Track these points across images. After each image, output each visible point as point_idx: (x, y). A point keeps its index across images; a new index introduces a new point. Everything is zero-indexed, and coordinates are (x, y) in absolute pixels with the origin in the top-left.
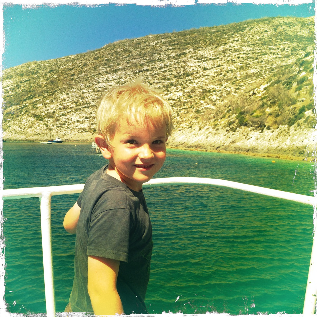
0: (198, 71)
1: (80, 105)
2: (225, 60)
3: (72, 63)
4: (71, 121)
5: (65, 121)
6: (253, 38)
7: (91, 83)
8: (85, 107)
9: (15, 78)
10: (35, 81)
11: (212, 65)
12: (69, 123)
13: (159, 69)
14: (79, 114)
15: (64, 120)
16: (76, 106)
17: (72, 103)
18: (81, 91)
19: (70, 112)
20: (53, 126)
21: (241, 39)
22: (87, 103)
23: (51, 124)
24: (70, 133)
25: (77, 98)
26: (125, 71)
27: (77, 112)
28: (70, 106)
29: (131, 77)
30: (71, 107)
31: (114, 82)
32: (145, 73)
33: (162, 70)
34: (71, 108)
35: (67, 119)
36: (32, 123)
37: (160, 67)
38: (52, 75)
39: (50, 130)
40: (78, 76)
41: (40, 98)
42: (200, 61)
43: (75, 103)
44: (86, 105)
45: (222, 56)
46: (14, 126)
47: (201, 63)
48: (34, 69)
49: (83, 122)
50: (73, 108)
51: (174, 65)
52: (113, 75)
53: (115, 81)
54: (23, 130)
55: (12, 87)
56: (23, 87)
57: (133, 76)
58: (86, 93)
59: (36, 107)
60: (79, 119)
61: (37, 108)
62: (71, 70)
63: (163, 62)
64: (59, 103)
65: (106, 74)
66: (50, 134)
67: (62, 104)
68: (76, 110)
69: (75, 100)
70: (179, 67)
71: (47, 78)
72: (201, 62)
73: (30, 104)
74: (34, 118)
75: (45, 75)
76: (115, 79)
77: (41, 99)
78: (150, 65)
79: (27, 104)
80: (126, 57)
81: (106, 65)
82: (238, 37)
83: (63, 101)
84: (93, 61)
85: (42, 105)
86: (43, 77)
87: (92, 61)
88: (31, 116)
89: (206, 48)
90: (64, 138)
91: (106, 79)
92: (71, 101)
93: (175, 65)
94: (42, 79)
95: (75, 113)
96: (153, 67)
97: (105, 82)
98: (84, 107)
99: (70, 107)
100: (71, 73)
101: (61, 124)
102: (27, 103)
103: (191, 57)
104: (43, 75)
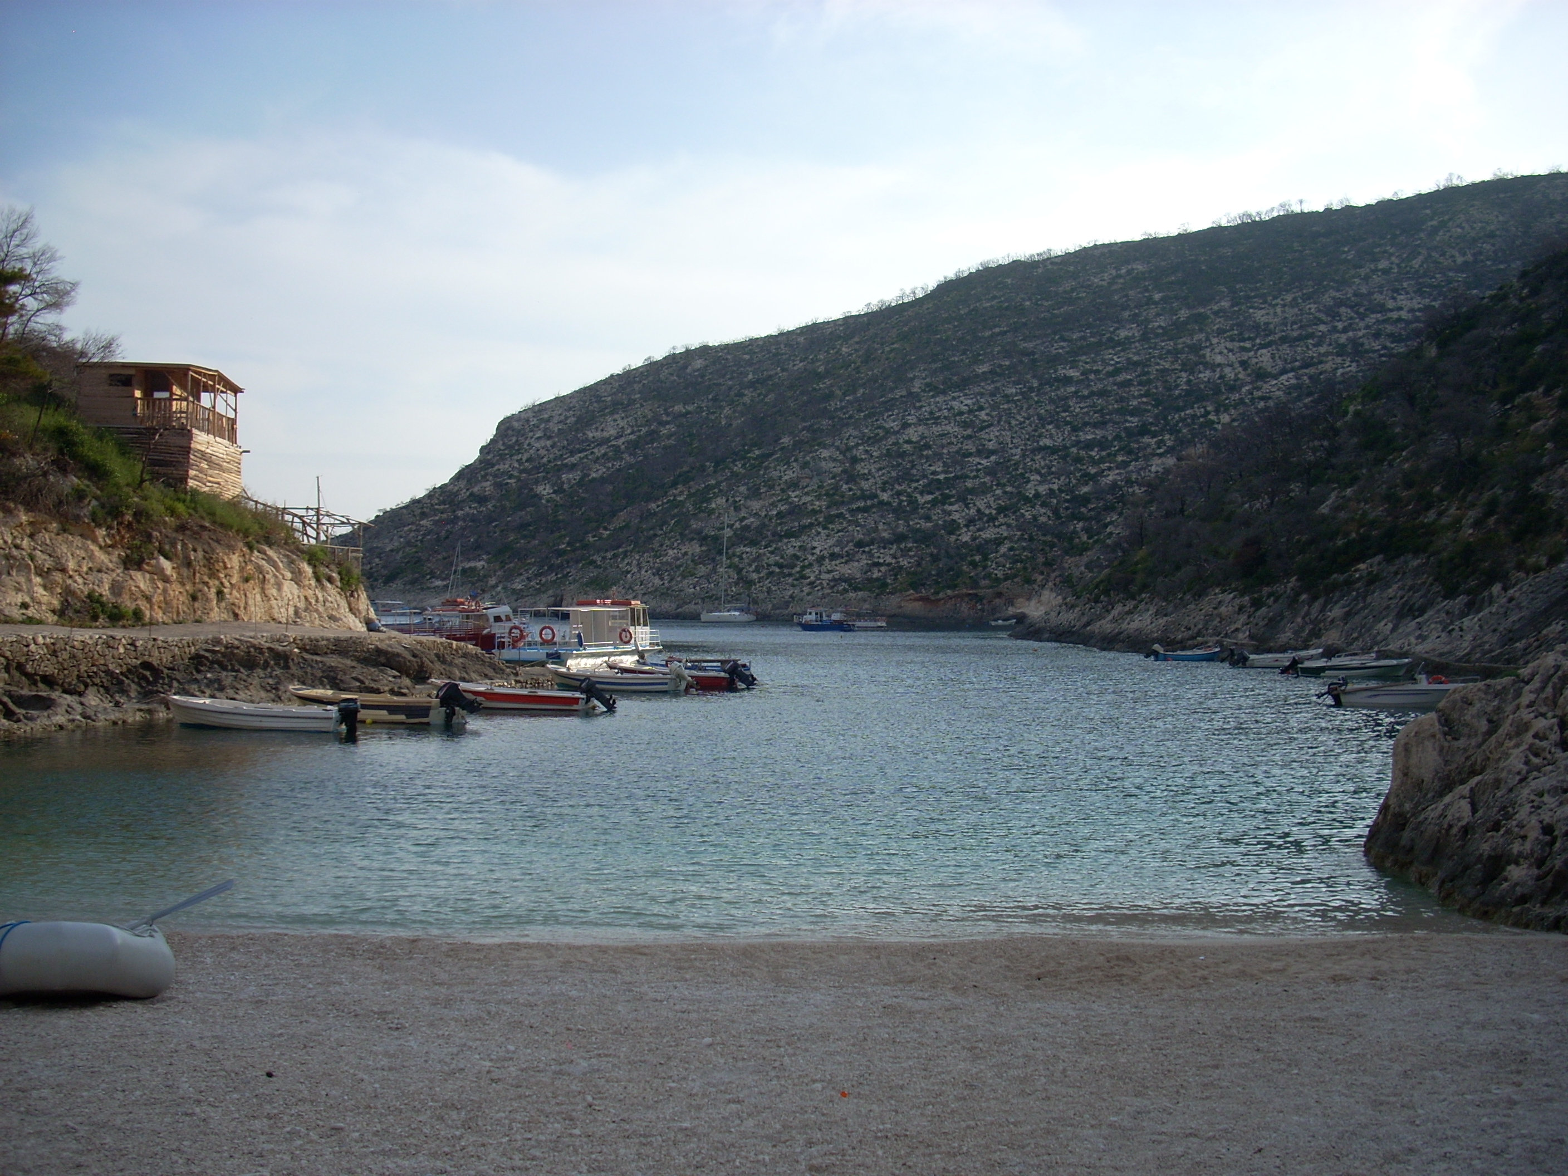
0: (1235, 380)
1: (843, 502)
2: (1330, 345)
3: (827, 352)
4: (813, 554)
5: (795, 555)
6: (1441, 260)
7: (879, 427)
8: (859, 509)
9: (642, 406)
10: (707, 418)
11: (1286, 360)
12: (806, 562)
13: (1110, 374)
14: (839, 531)
15: (790, 551)
16: (828, 507)
17: (819, 498)
18: (848, 455)
19: (811, 525)
20: (757, 570)
21: (1398, 265)
22: (864, 497)
23: (750, 565)
24: (808, 594)
25: (834, 478)
26: (993, 382)
27: (831, 526)
28: (812, 505)
29: (1012, 405)
30: (813, 510)
31: (955, 421)
32: (1058, 389)
33: (1119, 379)
34: (814, 512)
35: (800, 547)
36: (692, 561)
37: (1111, 368)
38: (759, 395)
39: (750, 583)
40: (841, 401)
41: (720, 479)
42: (1248, 345)
43: (827, 494)
44: (861, 504)
45: (1322, 328)
46: (639, 571)
47: (1252, 353)
48: (703, 376)
49: (850, 558)
50: (821, 511)
51: (1161, 359)
52: (954, 399)
53: (958, 418)
54: (667, 585)
55: (632, 437)
56: (669, 439)
57: (1018, 400)
58: (862, 460)
59: (706, 508)
60: (837, 550)
61: (712, 512)
62: (820, 377)
63: (1123, 350)
64: (778, 495)
65: (933, 397)
66: (749, 596)
67: (787, 499)
68: (830, 519)
69: (829, 485)
70: (1177, 366)
71: (744, 404)
72: (1249, 350)
73: (690, 496)
74: (701, 546)
75: (736, 396)
76: (961, 413)
77: (722, 482)
78: (1079, 361)
79: (679, 499)
80: (1003, 333)
81: (934, 361)
82: (1392, 255)
83: (789, 488)
84: (895, 346)
85: (727, 501)
86: (733, 401)
87: (893, 344)
88: (692, 539)
89: (1275, 298)
90: (790, 609)
91: (931, 413)
92: (815, 487)
93: (1162, 362)
94: (727, 411)
95: (825, 528)
96: (1088, 367)
97: (926, 424)
98: (854, 506)
99: (810, 508)
100: (820, 389)
101: (781, 566)
102: (680, 493)
103: (1220, 332)
104: (732, 393)
